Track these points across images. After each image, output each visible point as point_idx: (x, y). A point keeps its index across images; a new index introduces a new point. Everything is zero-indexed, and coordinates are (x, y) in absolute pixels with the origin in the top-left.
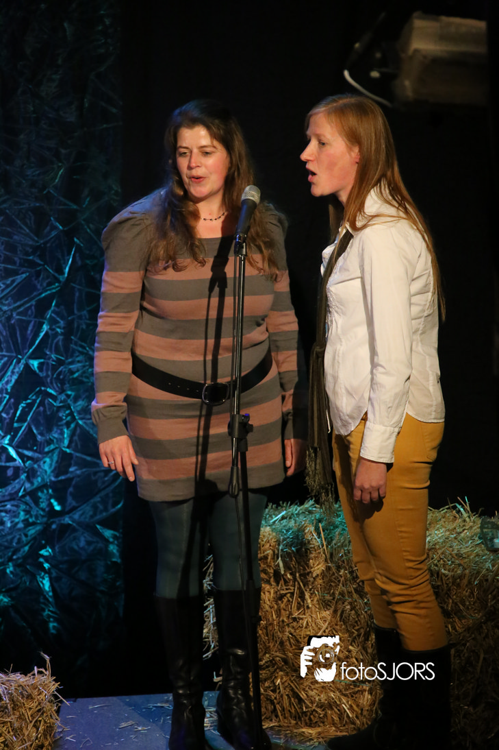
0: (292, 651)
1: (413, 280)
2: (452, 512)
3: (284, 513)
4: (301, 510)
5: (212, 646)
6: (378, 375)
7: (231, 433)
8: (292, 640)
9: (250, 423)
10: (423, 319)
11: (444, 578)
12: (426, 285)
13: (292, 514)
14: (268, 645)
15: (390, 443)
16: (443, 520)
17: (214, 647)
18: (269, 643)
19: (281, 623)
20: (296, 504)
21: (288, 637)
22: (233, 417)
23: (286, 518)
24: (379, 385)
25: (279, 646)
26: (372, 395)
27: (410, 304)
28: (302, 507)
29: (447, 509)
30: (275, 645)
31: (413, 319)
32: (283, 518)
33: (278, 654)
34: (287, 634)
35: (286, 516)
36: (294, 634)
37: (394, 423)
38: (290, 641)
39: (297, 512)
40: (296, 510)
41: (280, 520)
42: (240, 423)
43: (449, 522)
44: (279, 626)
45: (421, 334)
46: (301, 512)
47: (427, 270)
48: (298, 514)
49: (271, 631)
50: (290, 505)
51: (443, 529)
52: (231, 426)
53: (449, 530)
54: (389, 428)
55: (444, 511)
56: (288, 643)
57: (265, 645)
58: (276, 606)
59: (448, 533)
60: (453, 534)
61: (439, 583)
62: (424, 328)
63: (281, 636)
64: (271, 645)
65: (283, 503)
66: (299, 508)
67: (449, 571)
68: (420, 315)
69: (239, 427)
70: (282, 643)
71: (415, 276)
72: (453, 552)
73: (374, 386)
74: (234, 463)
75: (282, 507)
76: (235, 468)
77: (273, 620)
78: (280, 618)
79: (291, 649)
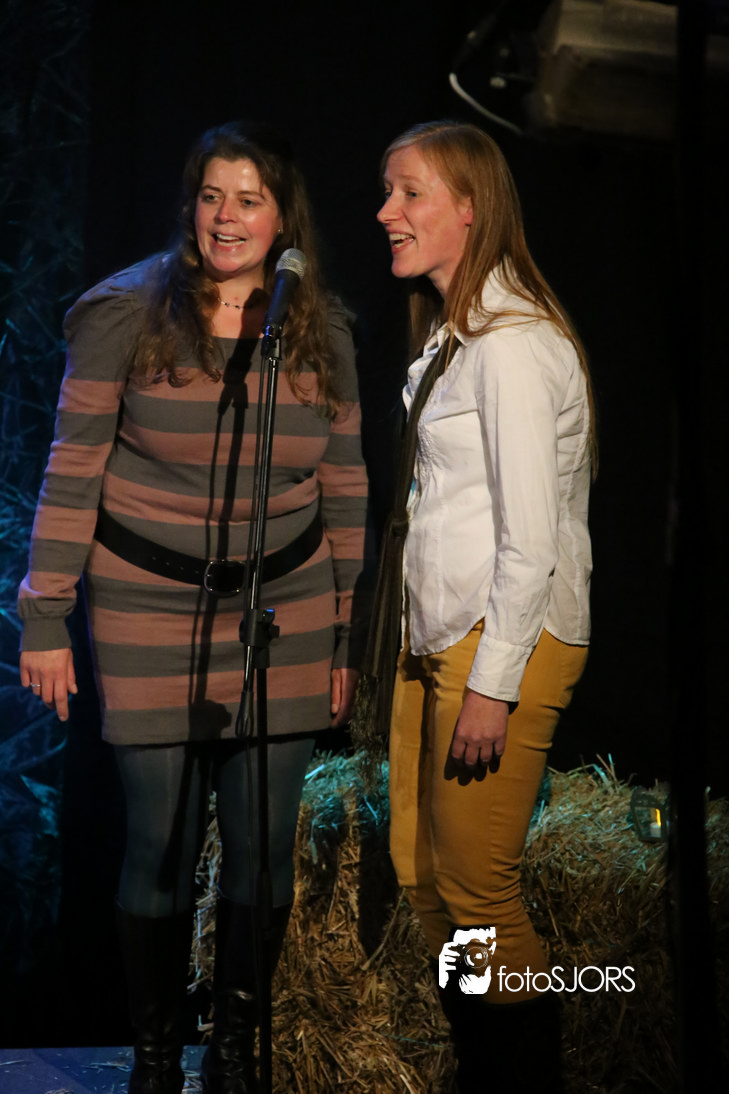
0: (324, 987)
1: (561, 414)
2: (587, 777)
3: (320, 768)
4: (348, 764)
5: (198, 975)
6: (509, 564)
7: (244, 638)
8: (325, 970)
9: (275, 623)
10: (571, 476)
11: (569, 880)
12: (578, 422)
13: (335, 770)
14: (286, 976)
15: (518, 671)
16: (572, 789)
17: (201, 976)
18: (288, 973)
19: (308, 942)
20: (342, 755)
21: (320, 965)
22: (248, 613)
23: (324, 776)
24: (507, 580)
25: (305, 979)
26: (495, 594)
27: (557, 452)
28: (350, 760)
29: (580, 772)
30: (297, 977)
31: (560, 475)
32: (320, 776)
33: (301, 990)
34: (318, 959)
35: (324, 773)
36: (329, 960)
37: (527, 641)
38: (321, 971)
39: (341, 767)
40: (341, 764)
41: (315, 779)
42: (258, 623)
43: (581, 793)
44: (306, 946)
45: (570, 500)
46: (348, 767)
47: (579, 398)
48: (344, 771)
49: (292, 954)
50: (332, 755)
51: (572, 804)
52: (244, 629)
53: (580, 806)
54: (518, 647)
55: (573, 775)
56: (318, 975)
57: (283, 976)
58: (302, 916)
59: (578, 811)
60: (586, 813)
61: (562, 890)
62: (573, 489)
63: (307, 962)
64: (292, 976)
65: (321, 753)
66: (345, 762)
67: (578, 870)
68: (567, 469)
69: (257, 630)
70: (309, 974)
71: (564, 408)
72: (586, 841)
73: (499, 580)
74: (247, 685)
75: (319, 758)
76: (248, 694)
77: (297, 937)
78: (308, 933)
79: (323, 984)
